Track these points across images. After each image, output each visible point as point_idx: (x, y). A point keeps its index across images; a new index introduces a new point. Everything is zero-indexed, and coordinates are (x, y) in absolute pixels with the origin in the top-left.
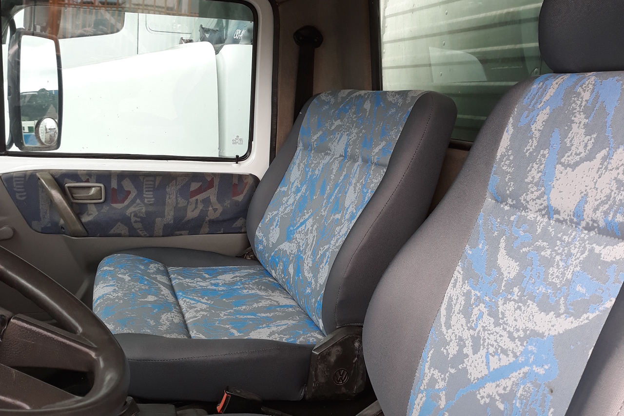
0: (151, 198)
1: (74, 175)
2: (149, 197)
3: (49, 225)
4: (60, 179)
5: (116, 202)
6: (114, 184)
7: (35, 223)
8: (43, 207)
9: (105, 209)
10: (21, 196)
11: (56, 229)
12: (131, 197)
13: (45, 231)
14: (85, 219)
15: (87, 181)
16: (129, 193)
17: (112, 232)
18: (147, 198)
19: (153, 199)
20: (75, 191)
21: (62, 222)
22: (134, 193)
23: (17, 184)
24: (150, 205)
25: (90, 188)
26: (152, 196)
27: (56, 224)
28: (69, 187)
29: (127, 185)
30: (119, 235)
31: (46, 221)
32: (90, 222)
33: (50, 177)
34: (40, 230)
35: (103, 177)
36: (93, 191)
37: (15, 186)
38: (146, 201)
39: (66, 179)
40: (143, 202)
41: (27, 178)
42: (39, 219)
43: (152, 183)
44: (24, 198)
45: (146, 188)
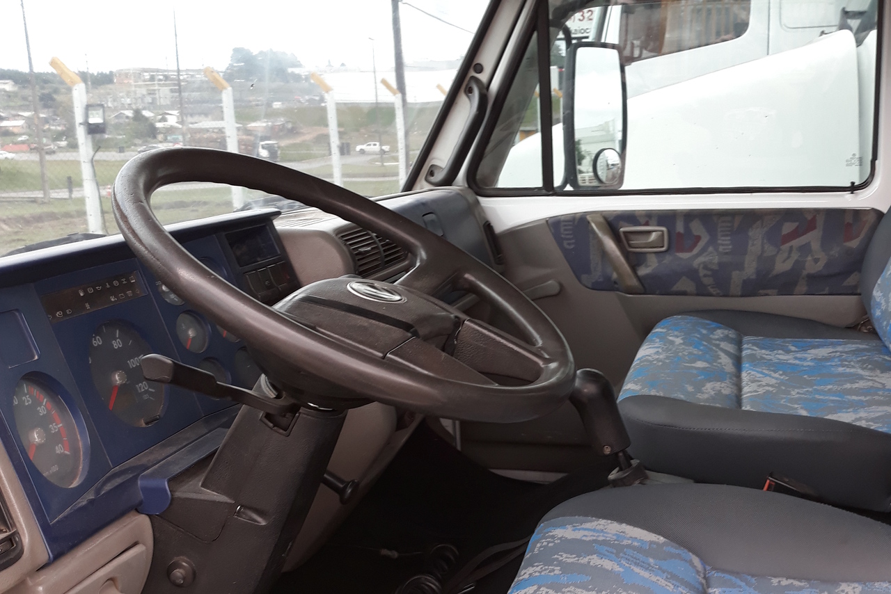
0: (727, 245)
1: (631, 217)
2: (725, 243)
3: (601, 280)
4: (613, 222)
5: (682, 251)
6: (680, 228)
7: (584, 277)
8: (594, 258)
9: (668, 259)
10: (569, 244)
11: (608, 285)
12: (701, 244)
13: (597, 287)
14: (643, 271)
15: (647, 224)
16: (698, 238)
17: (675, 288)
18: (723, 245)
19: (730, 247)
20: (632, 237)
21: (615, 276)
22: (705, 238)
23: (565, 230)
24: (726, 253)
25: (649, 232)
26: (728, 242)
27: (608, 279)
28: (625, 233)
29: (697, 228)
30: (684, 293)
31: (597, 275)
32: (647, 276)
33: (602, 220)
34: (590, 286)
35: (666, 218)
36: (653, 236)
37: (562, 231)
38: (721, 248)
39: (621, 223)
40: (716, 250)
41: (576, 222)
42: (588, 271)
43: (729, 225)
44: (572, 247)
45: (722, 231)
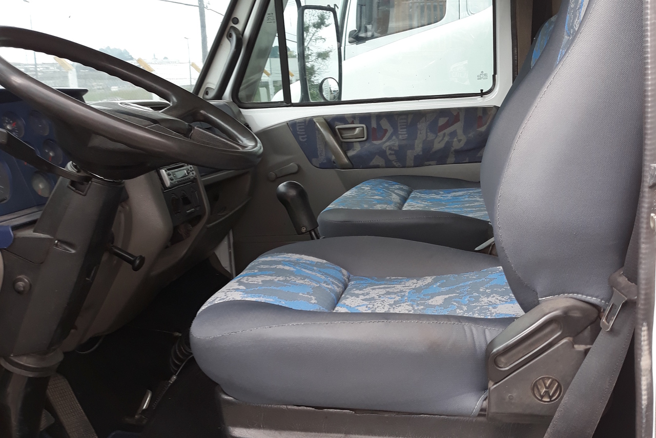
0: (404, 134)
1: (342, 119)
2: (403, 133)
3: (325, 161)
4: (331, 123)
5: (376, 139)
6: (374, 124)
7: (314, 160)
8: (320, 146)
9: (367, 145)
10: (303, 138)
11: (330, 165)
12: (388, 135)
13: (323, 166)
14: (351, 153)
15: (353, 123)
16: (386, 131)
17: (371, 164)
18: (402, 135)
19: (406, 135)
20: (343, 132)
21: (333, 158)
22: (390, 131)
23: (300, 129)
24: (403, 140)
25: (354, 128)
26: (406, 133)
27: (329, 160)
28: (339, 129)
29: (385, 124)
30: (377, 167)
31: (322, 158)
32: (353, 156)
33: (323, 121)
34: (318, 166)
35: (364, 118)
36: (357, 130)
37: (298, 130)
38: (400, 137)
39: (336, 123)
40: (397, 138)
41: (307, 123)
42: (317, 156)
43: (405, 121)
44: (305, 140)
45: (400, 125)
